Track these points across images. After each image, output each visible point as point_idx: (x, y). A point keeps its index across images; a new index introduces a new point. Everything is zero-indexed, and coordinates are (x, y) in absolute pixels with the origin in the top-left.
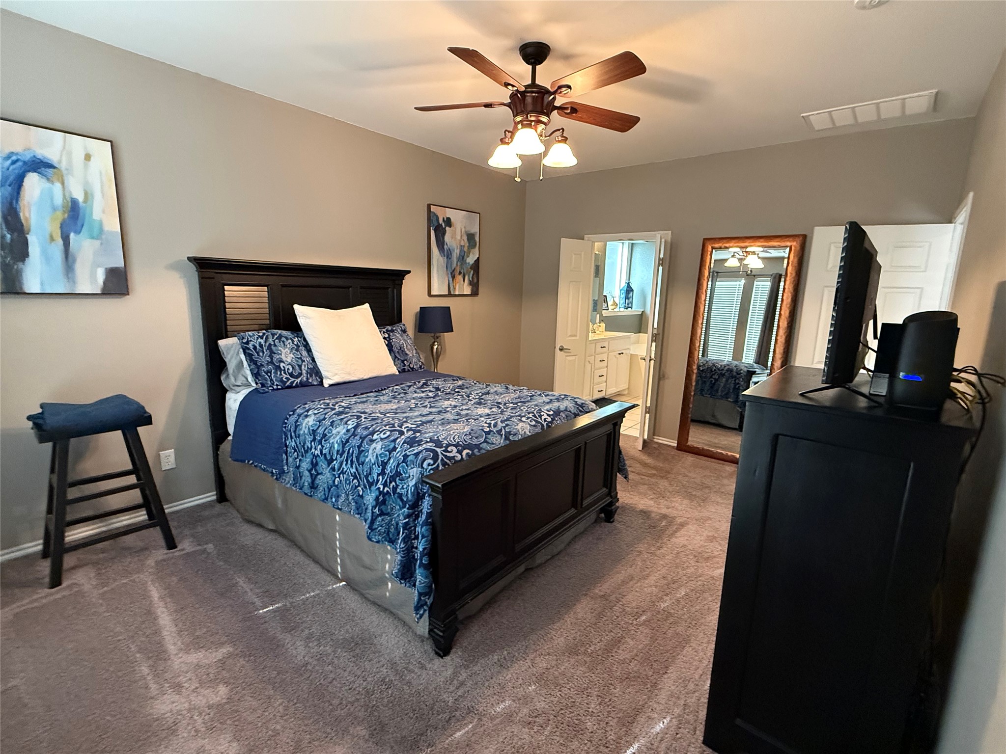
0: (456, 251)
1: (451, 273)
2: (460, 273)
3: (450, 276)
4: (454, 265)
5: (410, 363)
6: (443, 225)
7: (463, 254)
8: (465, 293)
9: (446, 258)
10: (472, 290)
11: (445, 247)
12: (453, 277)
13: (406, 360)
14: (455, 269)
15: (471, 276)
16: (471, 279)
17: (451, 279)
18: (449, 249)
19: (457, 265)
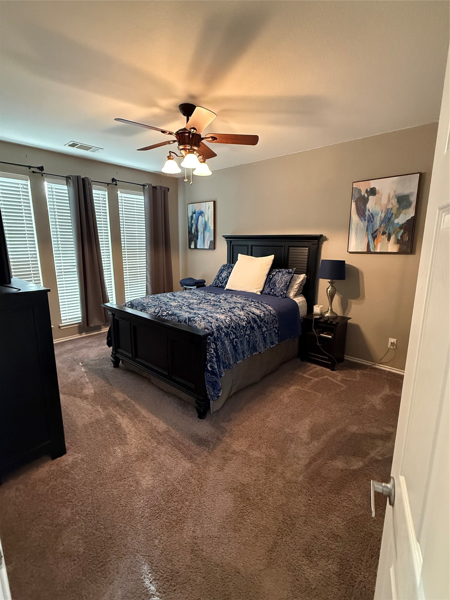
0: (380, 215)
1: (372, 234)
2: (384, 233)
3: (370, 236)
4: (377, 226)
5: (275, 291)
6: (366, 195)
7: (389, 216)
8: (389, 251)
9: (367, 222)
10: (400, 249)
11: (367, 213)
12: (374, 237)
13: (273, 289)
14: (377, 230)
15: (400, 235)
16: (399, 238)
17: (371, 239)
18: (372, 214)
19: (380, 226)
